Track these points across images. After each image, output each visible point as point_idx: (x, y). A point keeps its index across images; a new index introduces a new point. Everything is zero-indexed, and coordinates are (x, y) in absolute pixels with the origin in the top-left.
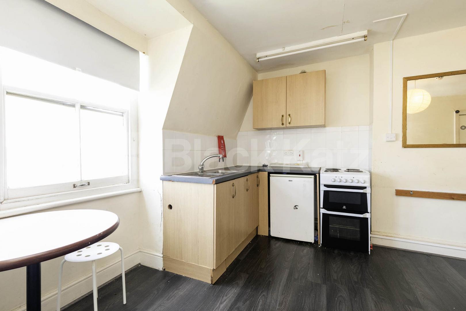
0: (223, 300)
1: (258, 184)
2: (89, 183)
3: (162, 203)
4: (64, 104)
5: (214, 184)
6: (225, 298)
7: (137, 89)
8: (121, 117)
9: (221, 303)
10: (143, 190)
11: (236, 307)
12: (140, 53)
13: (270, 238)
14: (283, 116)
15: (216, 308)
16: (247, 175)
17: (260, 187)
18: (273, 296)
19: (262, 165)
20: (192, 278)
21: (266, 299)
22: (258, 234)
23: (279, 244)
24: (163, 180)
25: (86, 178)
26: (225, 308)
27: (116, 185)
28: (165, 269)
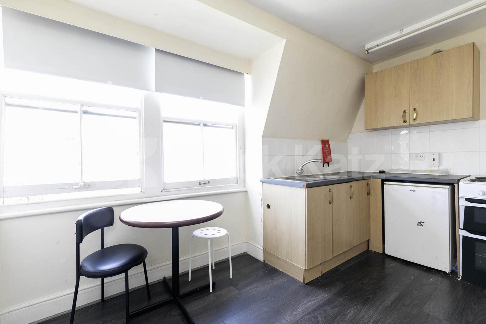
0: (311, 299)
1: (368, 193)
2: (209, 182)
3: (262, 202)
4: (193, 124)
5: (305, 188)
6: (314, 298)
7: (243, 105)
8: (231, 130)
9: (309, 301)
10: (248, 190)
11: (323, 309)
12: (245, 75)
13: (384, 256)
14: (405, 112)
15: (304, 304)
16: (352, 182)
17: (372, 197)
18: (368, 312)
19: (379, 172)
20: (286, 273)
21: (359, 312)
22: (369, 249)
23: (393, 264)
24: (263, 182)
25: (207, 178)
26: (312, 306)
27: (228, 185)
28: (265, 261)
